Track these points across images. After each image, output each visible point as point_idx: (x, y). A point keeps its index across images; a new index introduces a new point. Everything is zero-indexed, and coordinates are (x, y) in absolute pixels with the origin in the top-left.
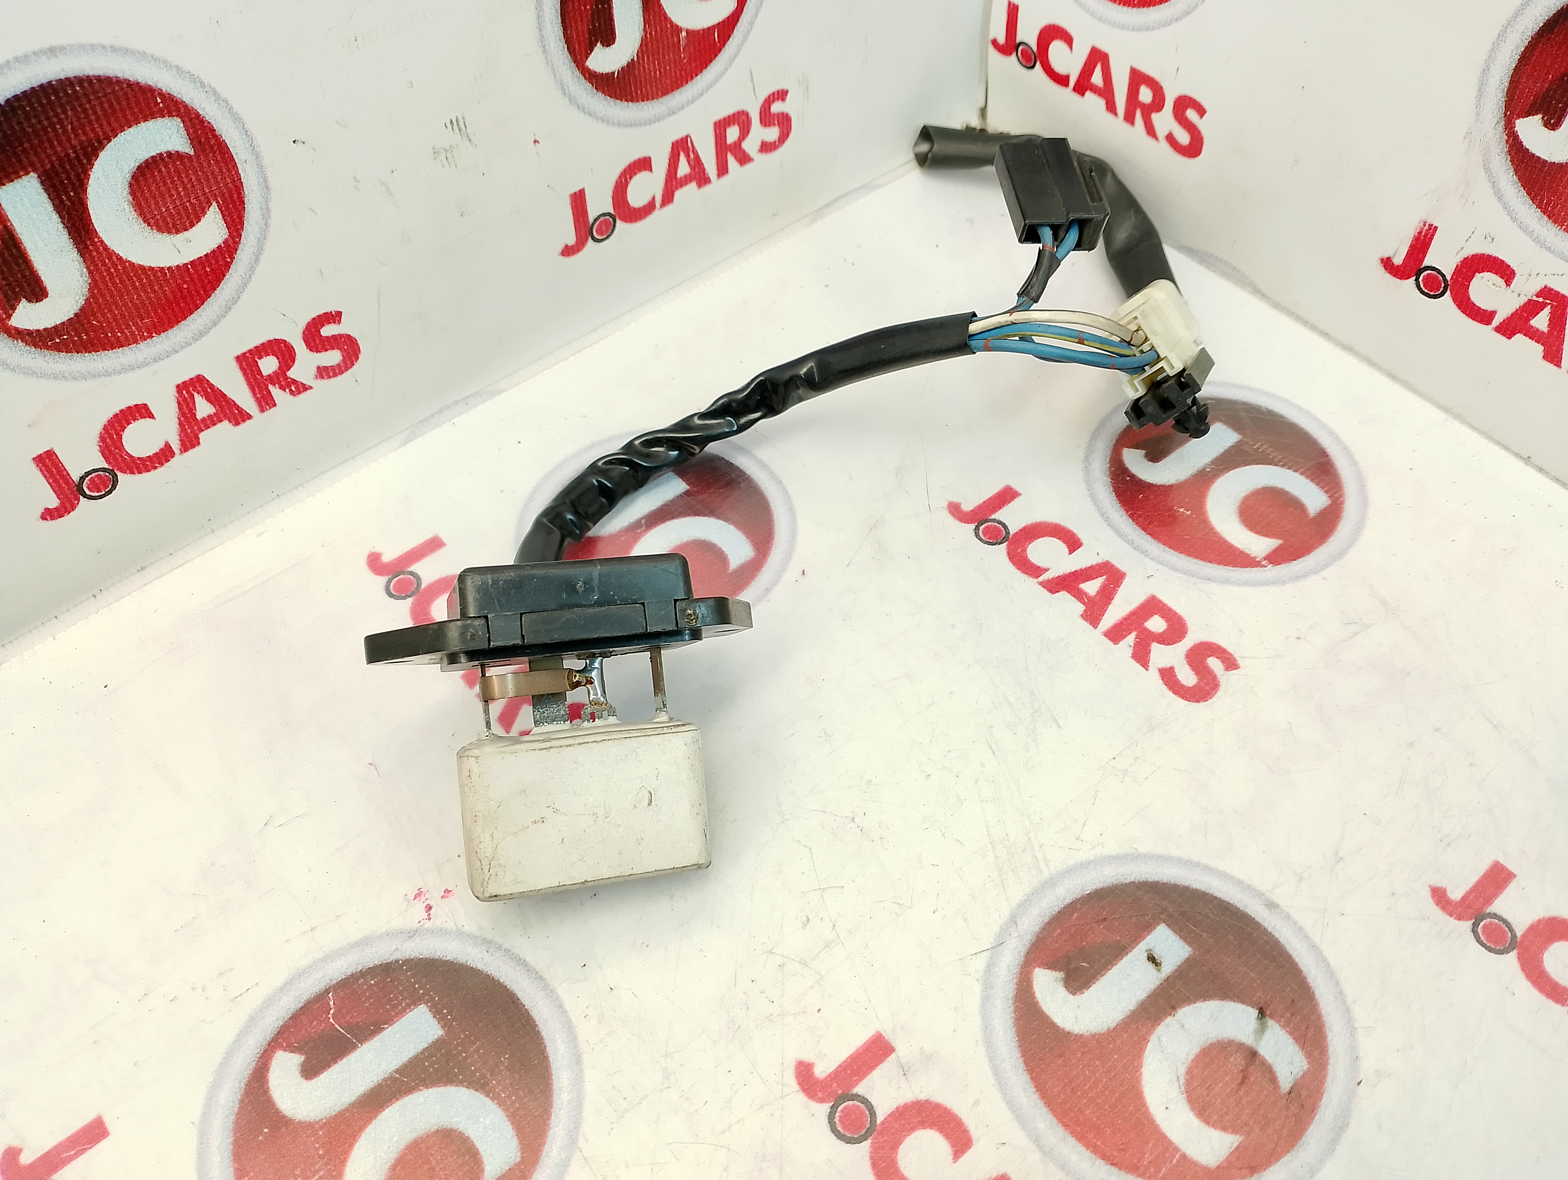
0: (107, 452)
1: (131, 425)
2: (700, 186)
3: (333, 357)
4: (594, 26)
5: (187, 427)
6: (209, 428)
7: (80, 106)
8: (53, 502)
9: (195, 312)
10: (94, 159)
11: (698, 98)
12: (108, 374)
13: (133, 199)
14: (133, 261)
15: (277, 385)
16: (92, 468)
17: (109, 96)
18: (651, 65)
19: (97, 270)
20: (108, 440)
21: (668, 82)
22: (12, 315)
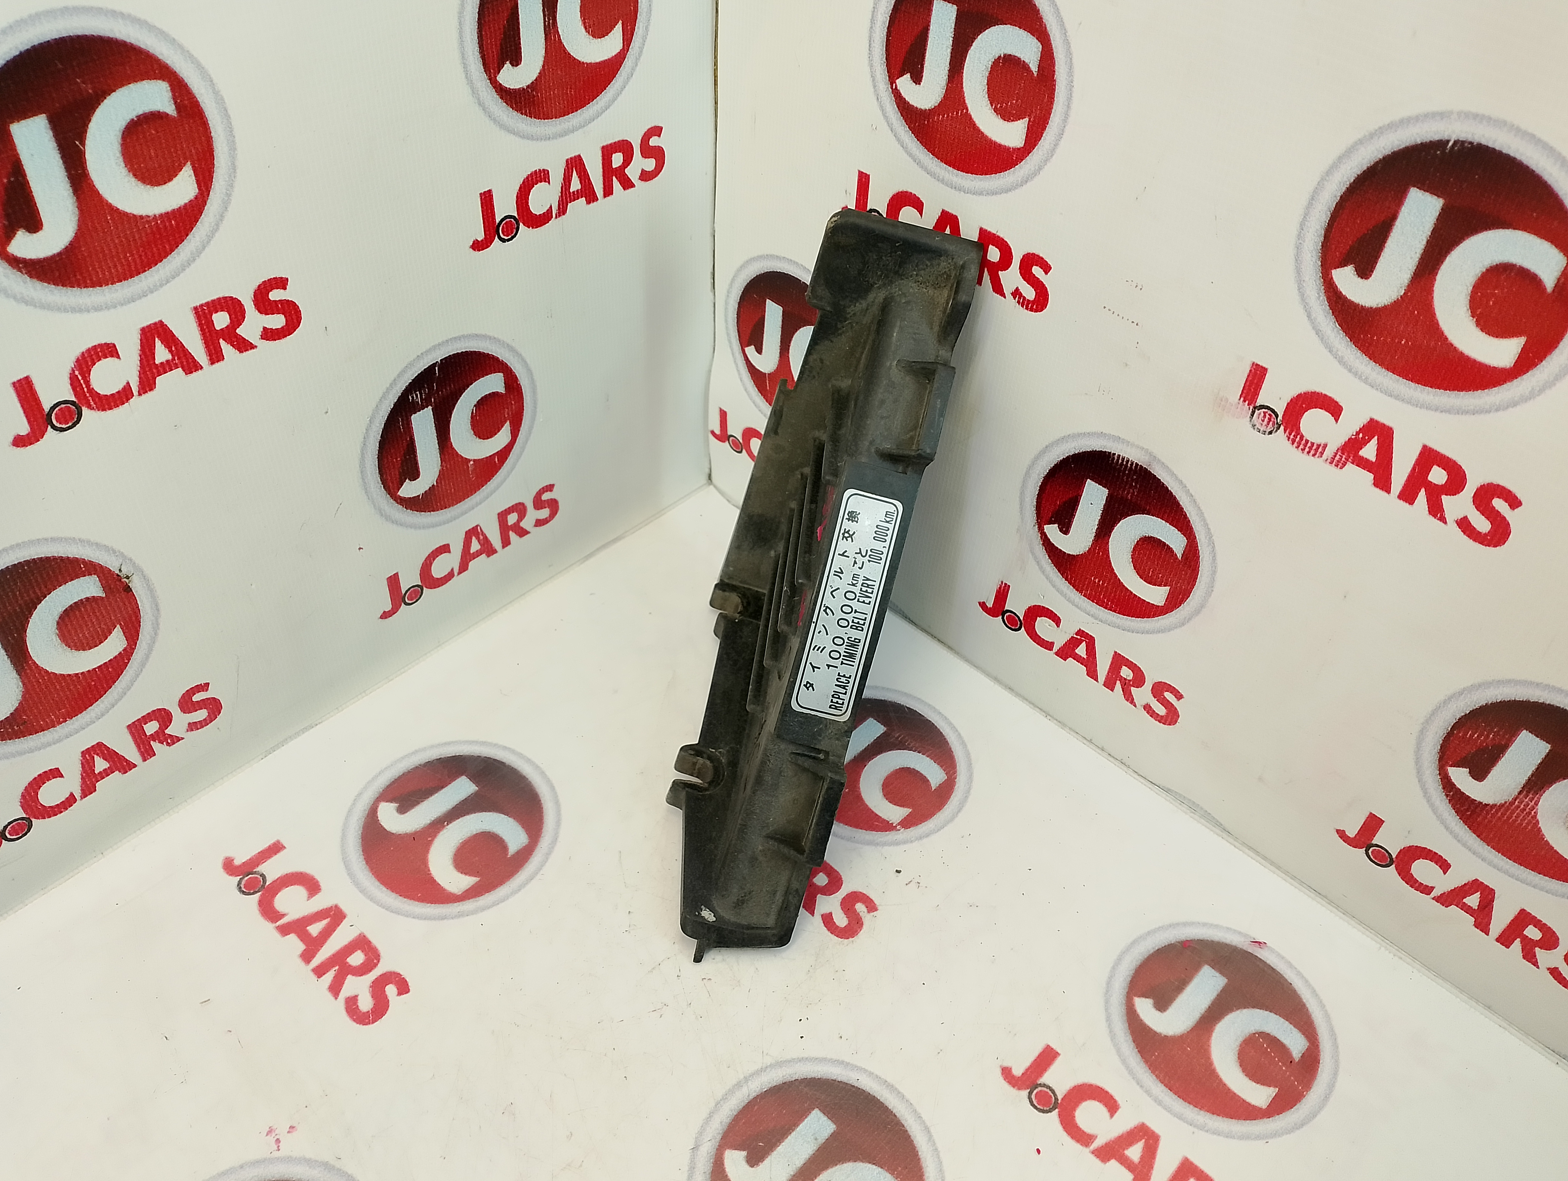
0: (26, 806)
1: (45, 784)
2: (489, 556)
3: (201, 715)
5: (87, 780)
6: (104, 778)
7: (27, 578)
10: (33, 610)
11: (485, 501)
12: (31, 751)
14: (56, 672)
15: (157, 741)
16: (13, 819)
17: (47, 569)
18: (448, 486)
20: (27, 797)
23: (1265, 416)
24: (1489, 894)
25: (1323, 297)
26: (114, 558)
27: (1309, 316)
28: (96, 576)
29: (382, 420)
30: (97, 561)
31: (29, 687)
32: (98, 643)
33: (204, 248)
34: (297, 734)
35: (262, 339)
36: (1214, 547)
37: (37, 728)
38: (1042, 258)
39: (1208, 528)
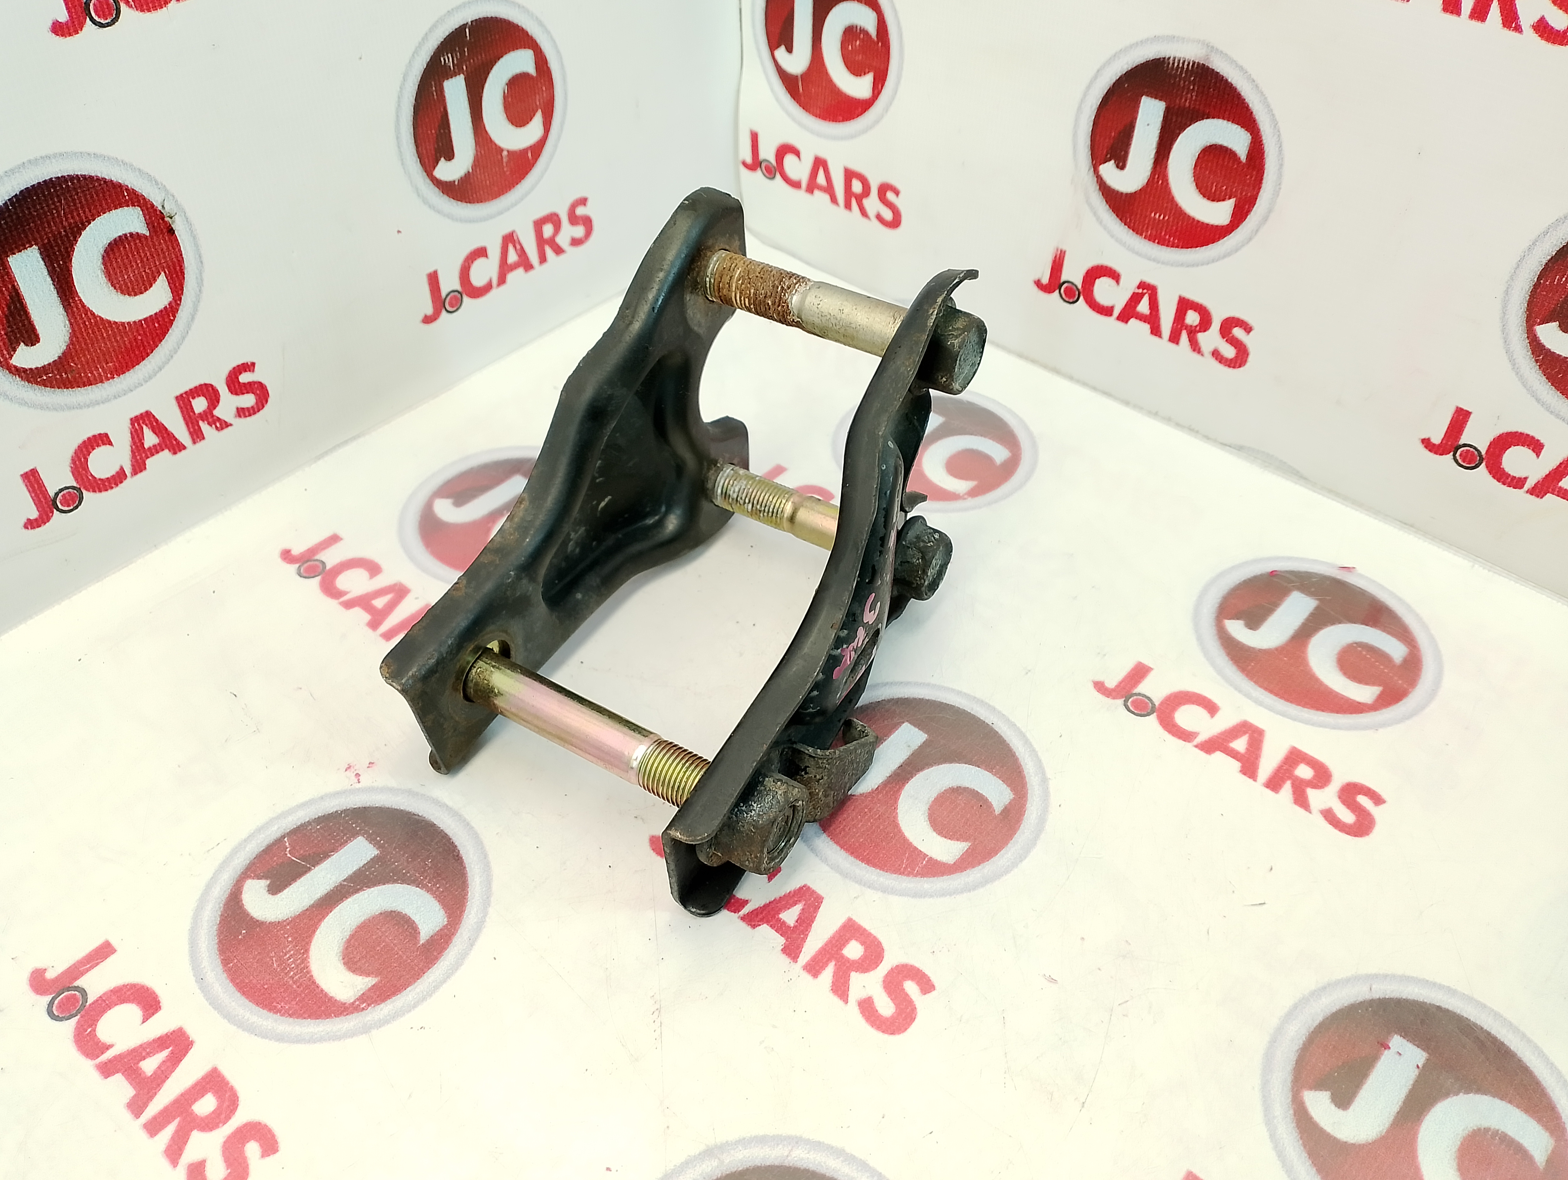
0: (76, 473)
1: (95, 451)
3: (248, 400)
4: (438, 145)
5: (137, 454)
6: (153, 455)
7: (71, 197)
8: (34, 514)
9: (146, 359)
12: (80, 407)
13: (105, 268)
14: (103, 317)
16: (64, 486)
17: (91, 190)
18: (483, 176)
19: (76, 322)
20: (77, 462)
21: (496, 189)
22: (13, 356)
26: (157, 191)
28: (139, 209)
29: (416, 80)
30: (140, 191)
31: (76, 328)
32: (143, 289)
34: (346, 442)
36: (1279, 136)
37: (85, 379)
39: (1273, 115)
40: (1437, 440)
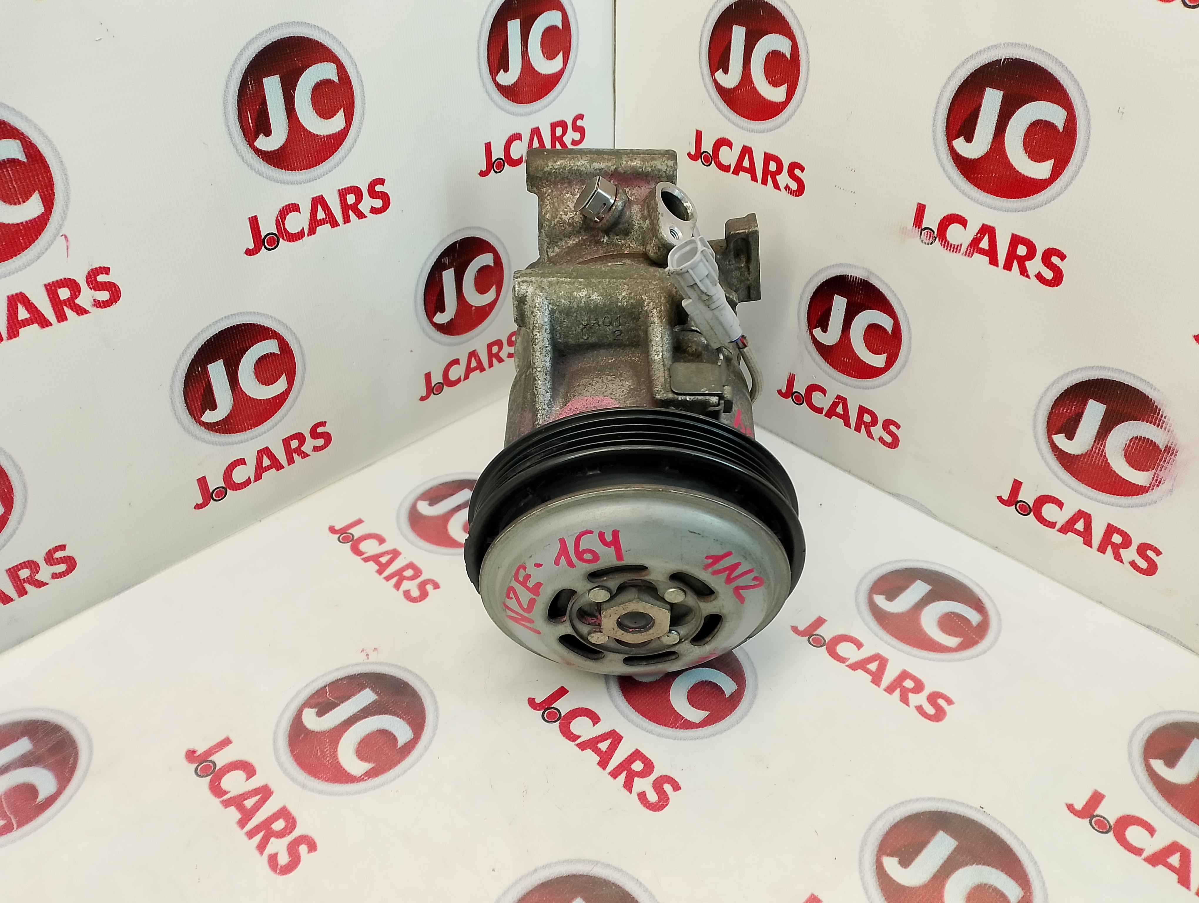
0: (225, 480)
1: (237, 468)
2: (481, 372)
3: (320, 442)
4: (437, 305)
5: (258, 470)
6: (266, 471)
7: (243, 334)
8: (200, 501)
9: (270, 419)
11: (480, 334)
12: (233, 444)
13: (255, 371)
14: (251, 396)
15: (296, 454)
16: (218, 486)
17: (253, 331)
18: (460, 320)
19: (237, 399)
20: (227, 474)
21: (468, 327)
22: (203, 416)
23: (927, 234)
24: (1089, 518)
25: (950, 157)
26: (286, 331)
27: (944, 170)
28: (276, 340)
29: (428, 271)
30: (278, 331)
31: (236, 402)
32: (274, 382)
33: (346, 157)
35: (370, 212)
36: (908, 322)
37: (237, 429)
38: (799, 164)
39: (905, 311)
40: (1005, 497)
